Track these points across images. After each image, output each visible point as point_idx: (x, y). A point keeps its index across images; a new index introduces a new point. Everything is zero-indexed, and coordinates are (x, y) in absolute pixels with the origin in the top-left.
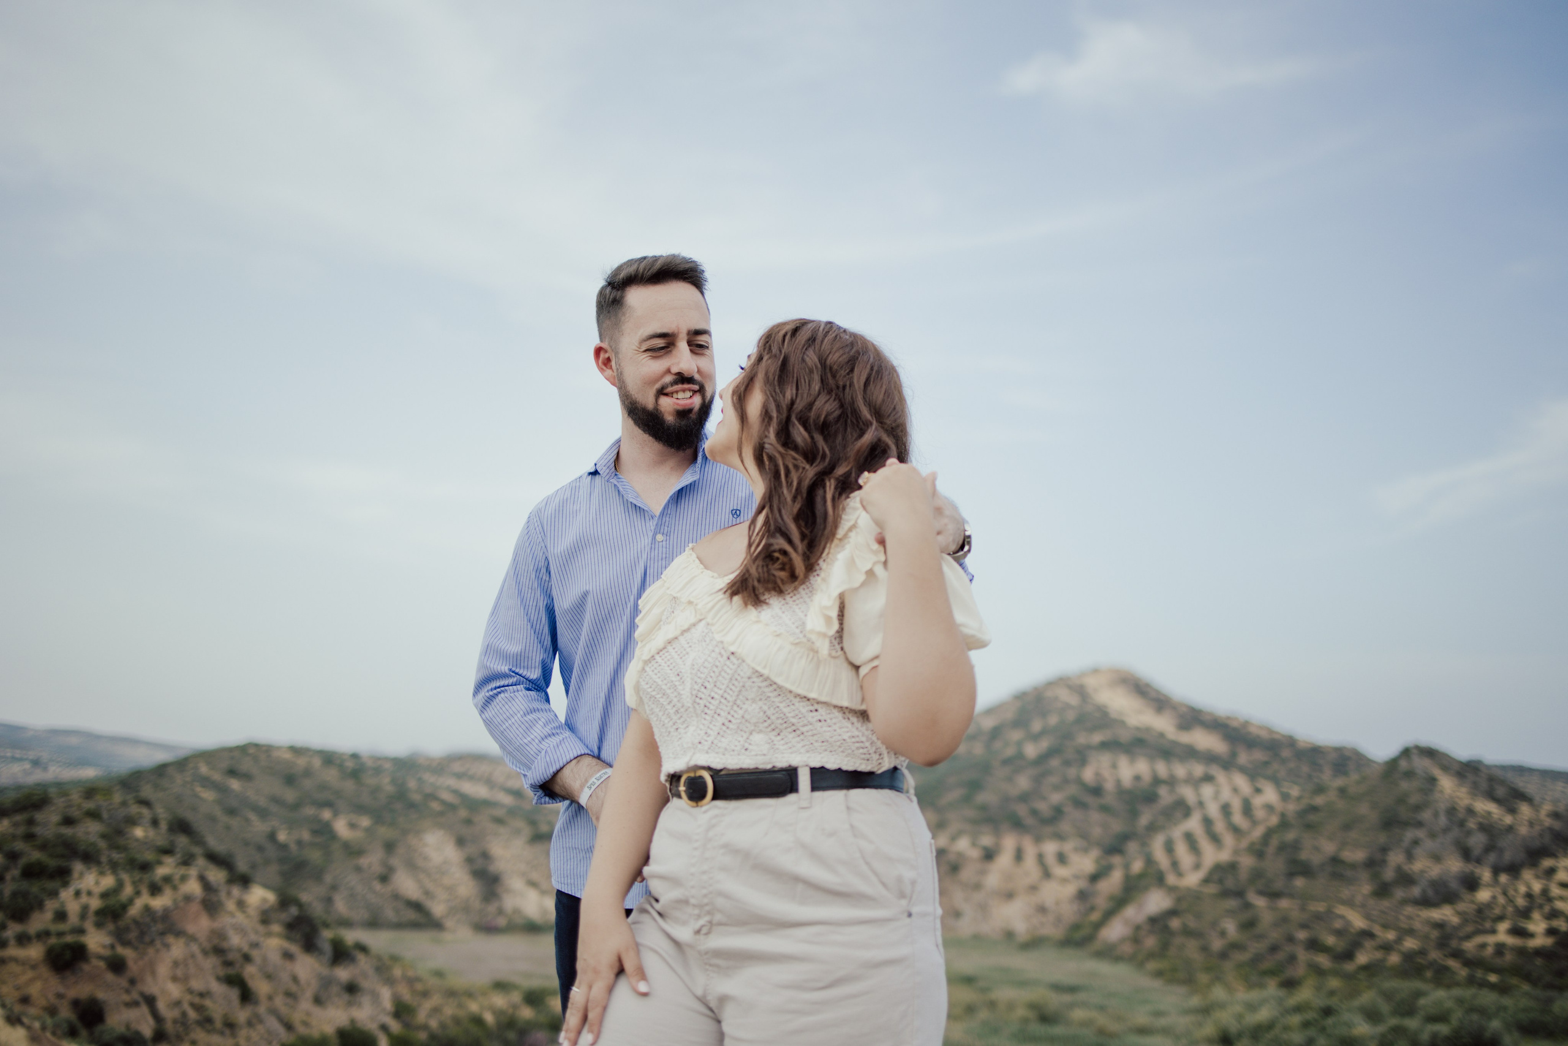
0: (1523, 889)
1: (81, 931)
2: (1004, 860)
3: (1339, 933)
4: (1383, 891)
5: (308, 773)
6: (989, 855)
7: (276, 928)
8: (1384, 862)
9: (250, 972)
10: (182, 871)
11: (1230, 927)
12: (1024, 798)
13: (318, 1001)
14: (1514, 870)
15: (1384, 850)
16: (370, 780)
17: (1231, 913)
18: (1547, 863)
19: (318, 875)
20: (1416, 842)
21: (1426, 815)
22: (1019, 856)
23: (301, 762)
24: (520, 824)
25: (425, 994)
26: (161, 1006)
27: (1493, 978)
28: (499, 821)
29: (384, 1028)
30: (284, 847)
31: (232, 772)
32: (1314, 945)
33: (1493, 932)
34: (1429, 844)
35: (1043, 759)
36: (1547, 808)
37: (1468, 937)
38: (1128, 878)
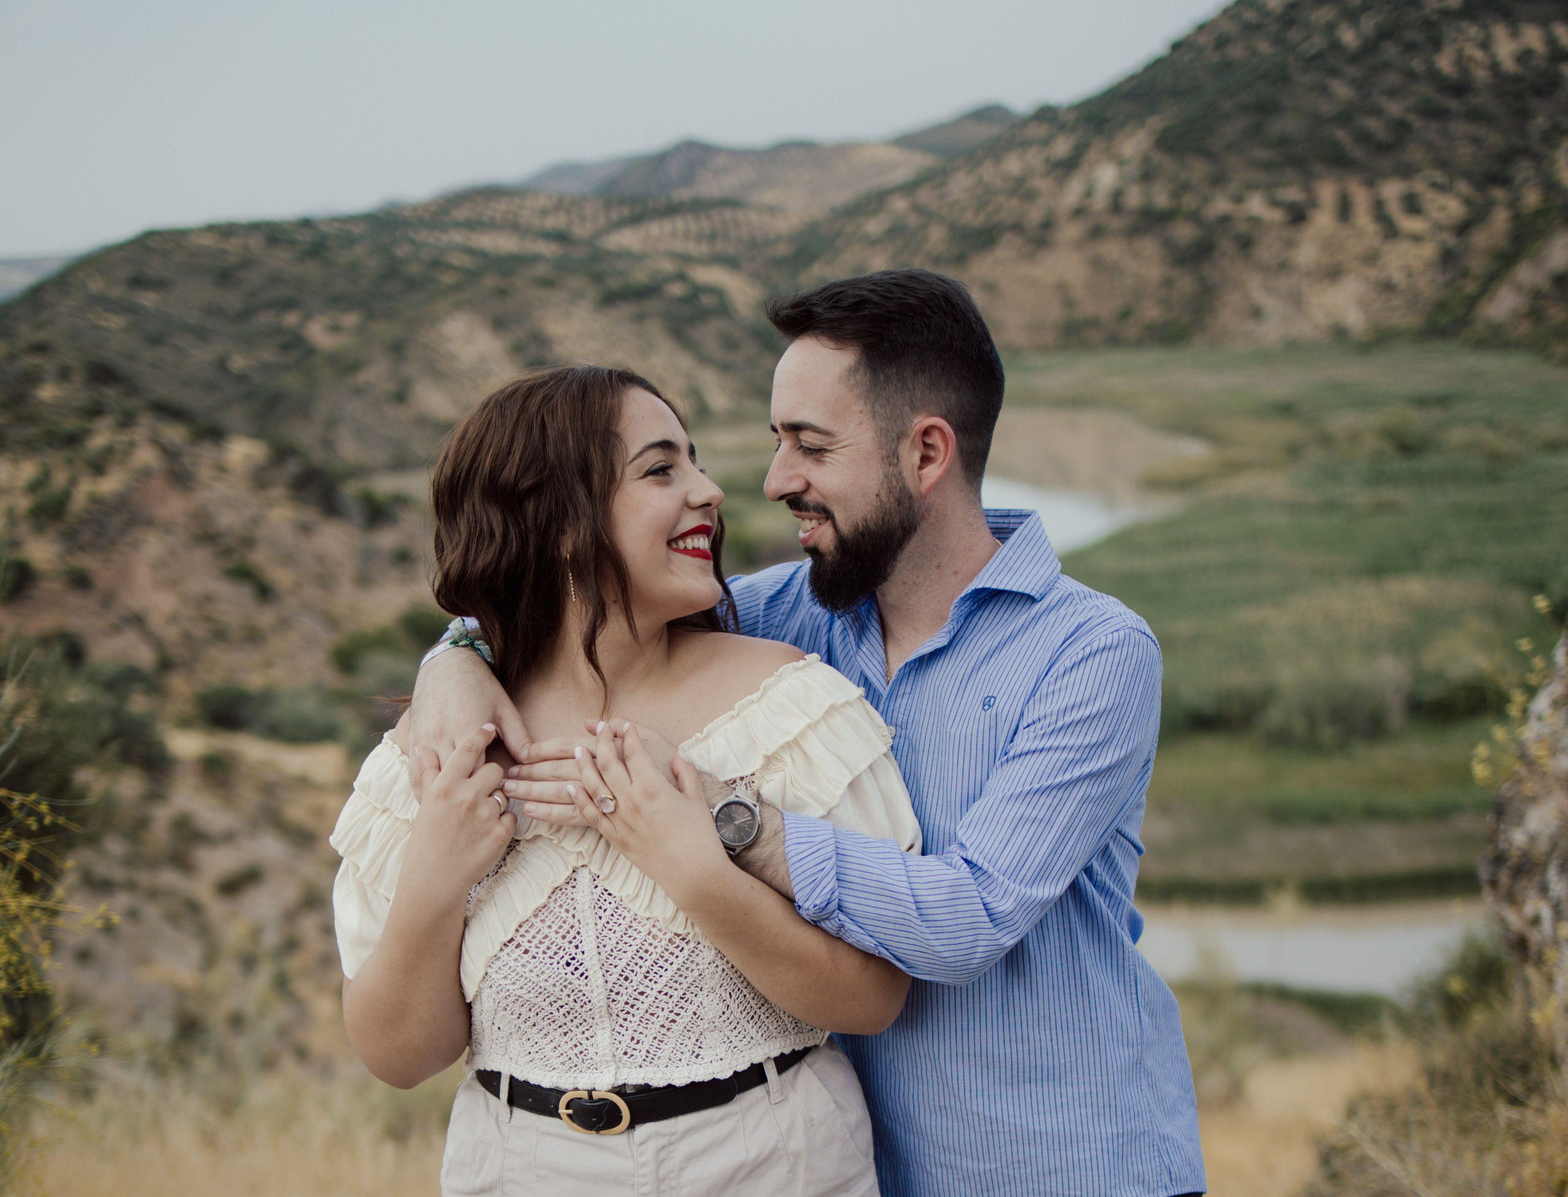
1: (15, 544)
2: (1323, 220)
5: (247, 262)
6: (1298, 216)
7: (278, 492)
9: (260, 558)
10: (125, 438)
12: (1344, 117)
16: (344, 257)
19: (303, 409)
22: (1344, 210)
23: (233, 245)
24: (576, 282)
26: (157, 622)
28: (546, 283)
30: (242, 378)
31: (138, 282)
35: (1370, 47)
38: (1517, 218)
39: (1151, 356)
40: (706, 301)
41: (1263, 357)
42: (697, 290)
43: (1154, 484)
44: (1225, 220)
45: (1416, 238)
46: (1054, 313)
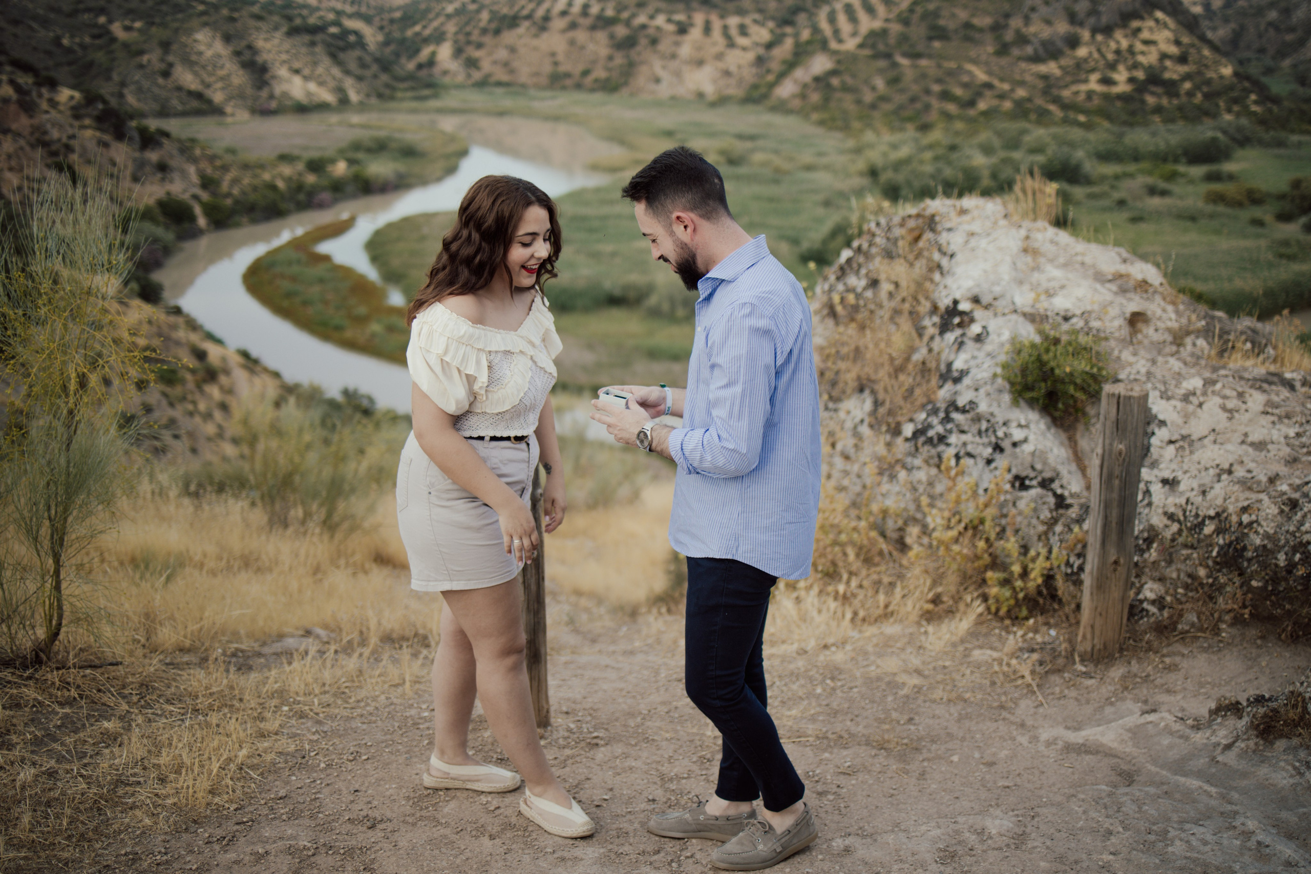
0: (1113, 45)
2: (696, 33)
3: (965, 86)
4: (1003, 50)
6: (683, 30)
7: (87, 121)
8: (1006, 26)
11: (880, 83)
13: (135, 179)
14: (1108, 31)
15: (1007, 16)
17: (881, 71)
18: (1135, 24)
19: (107, 74)
20: (1033, 9)
22: (707, 29)
24: (276, 18)
25: (225, 168)
27: (1082, 118)
28: (259, 18)
29: (195, 197)
30: (69, 51)
33: (1086, 81)
34: (1043, 10)
37: (1066, 86)
38: (797, 45)
39: (598, 97)
40: (352, 38)
41: (658, 104)
42: (346, 32)
43: (595, 168)
44: (644, 27)
45: (744, 49)
46: (547, 68)
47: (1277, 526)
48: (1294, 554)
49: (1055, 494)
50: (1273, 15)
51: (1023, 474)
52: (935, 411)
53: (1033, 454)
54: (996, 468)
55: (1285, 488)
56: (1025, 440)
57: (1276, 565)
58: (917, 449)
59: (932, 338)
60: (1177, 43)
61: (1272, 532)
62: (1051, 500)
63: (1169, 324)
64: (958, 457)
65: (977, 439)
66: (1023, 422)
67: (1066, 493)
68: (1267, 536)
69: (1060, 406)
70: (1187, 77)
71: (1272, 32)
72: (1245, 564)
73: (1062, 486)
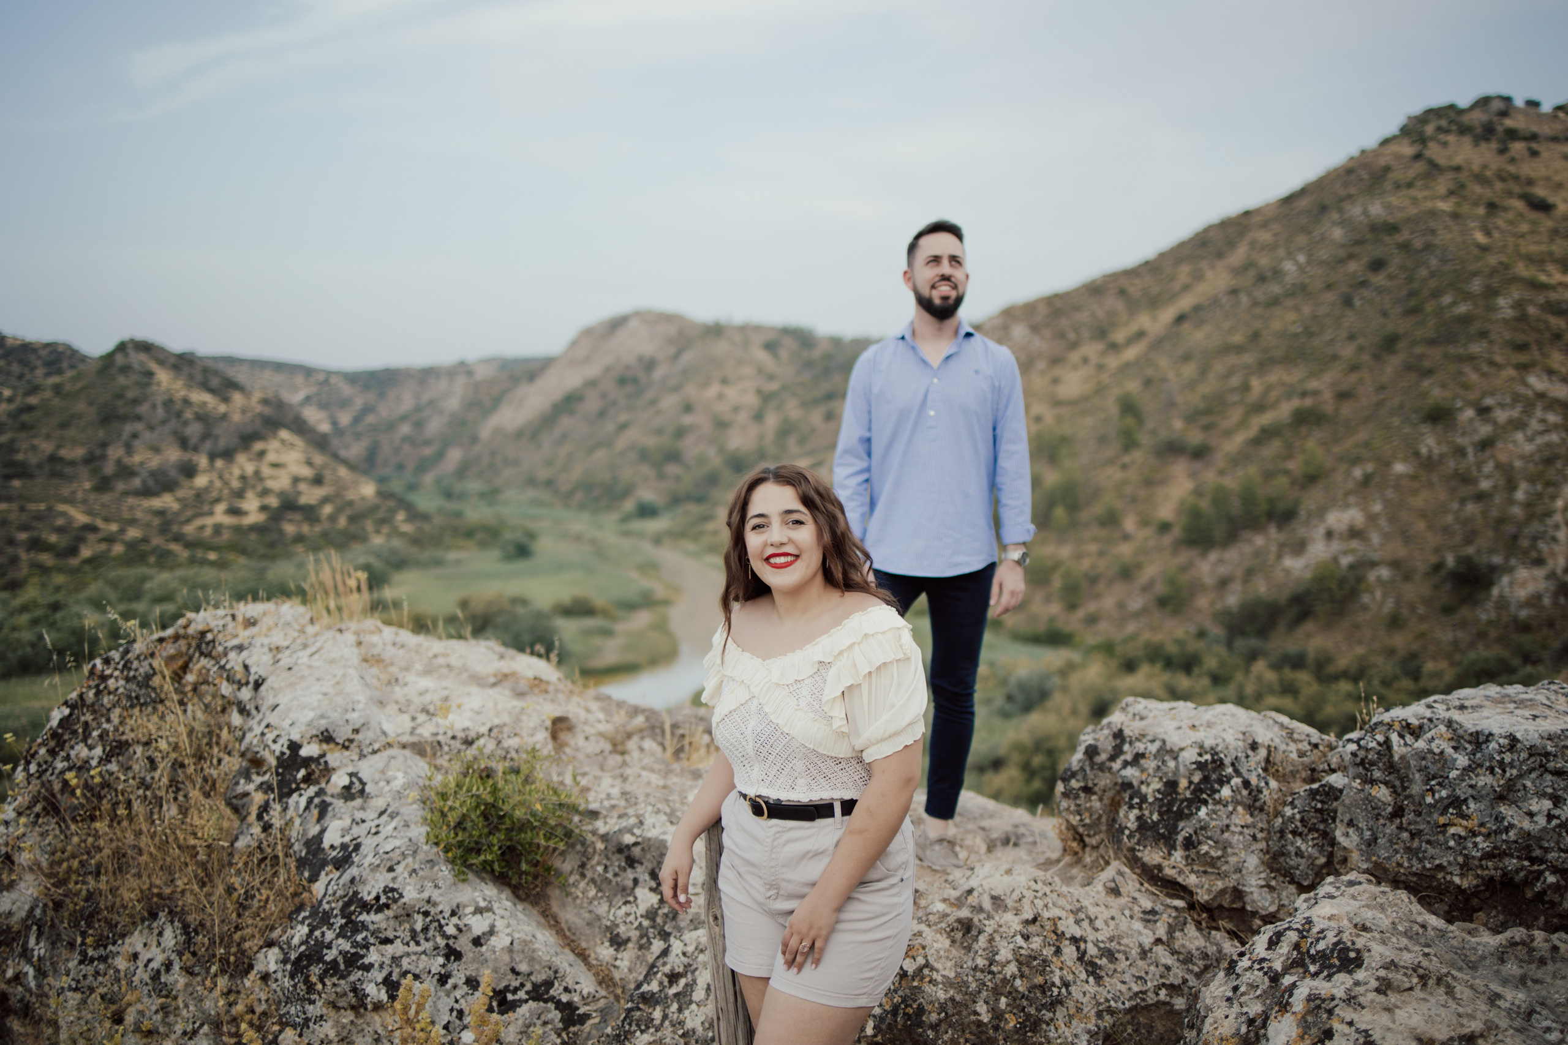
0: (237, 472)
3: (60, 530)
4: (103, 485)
8: (104, 457)
14: (228, 455)
15: (104, 445)
18: (258, 446)
20: (135, 436)
21: (144, 409)
27: (212, 556)
32: (36, 544)
33: (211, 513)
34: (148, 436)
36: (257, 396)
37: (188, 521)
47: (956, 965)
48: (997, 1000)
49: (559, 1005)
50: (405, 429)
51: (501, 986)
52: (326, 919)
53: (510, 949)
54: (455, 987)
55: (940, 907)
56: (492, 932)
57: (980, 1024)
58: (311, 988)
59: (265, 808)
60: (309, 463)
61: (952, 975)
62: (555, 1015)
63: (603, 727)
64: (391, 985)
65: (413, 947)
66: (482, 904)
67: (576, 998)
68: (948, 983)
69: (524, 867)
70: (325, 500)
71: (407, 448)
72: (931, 1034)
73: (567, 990)
